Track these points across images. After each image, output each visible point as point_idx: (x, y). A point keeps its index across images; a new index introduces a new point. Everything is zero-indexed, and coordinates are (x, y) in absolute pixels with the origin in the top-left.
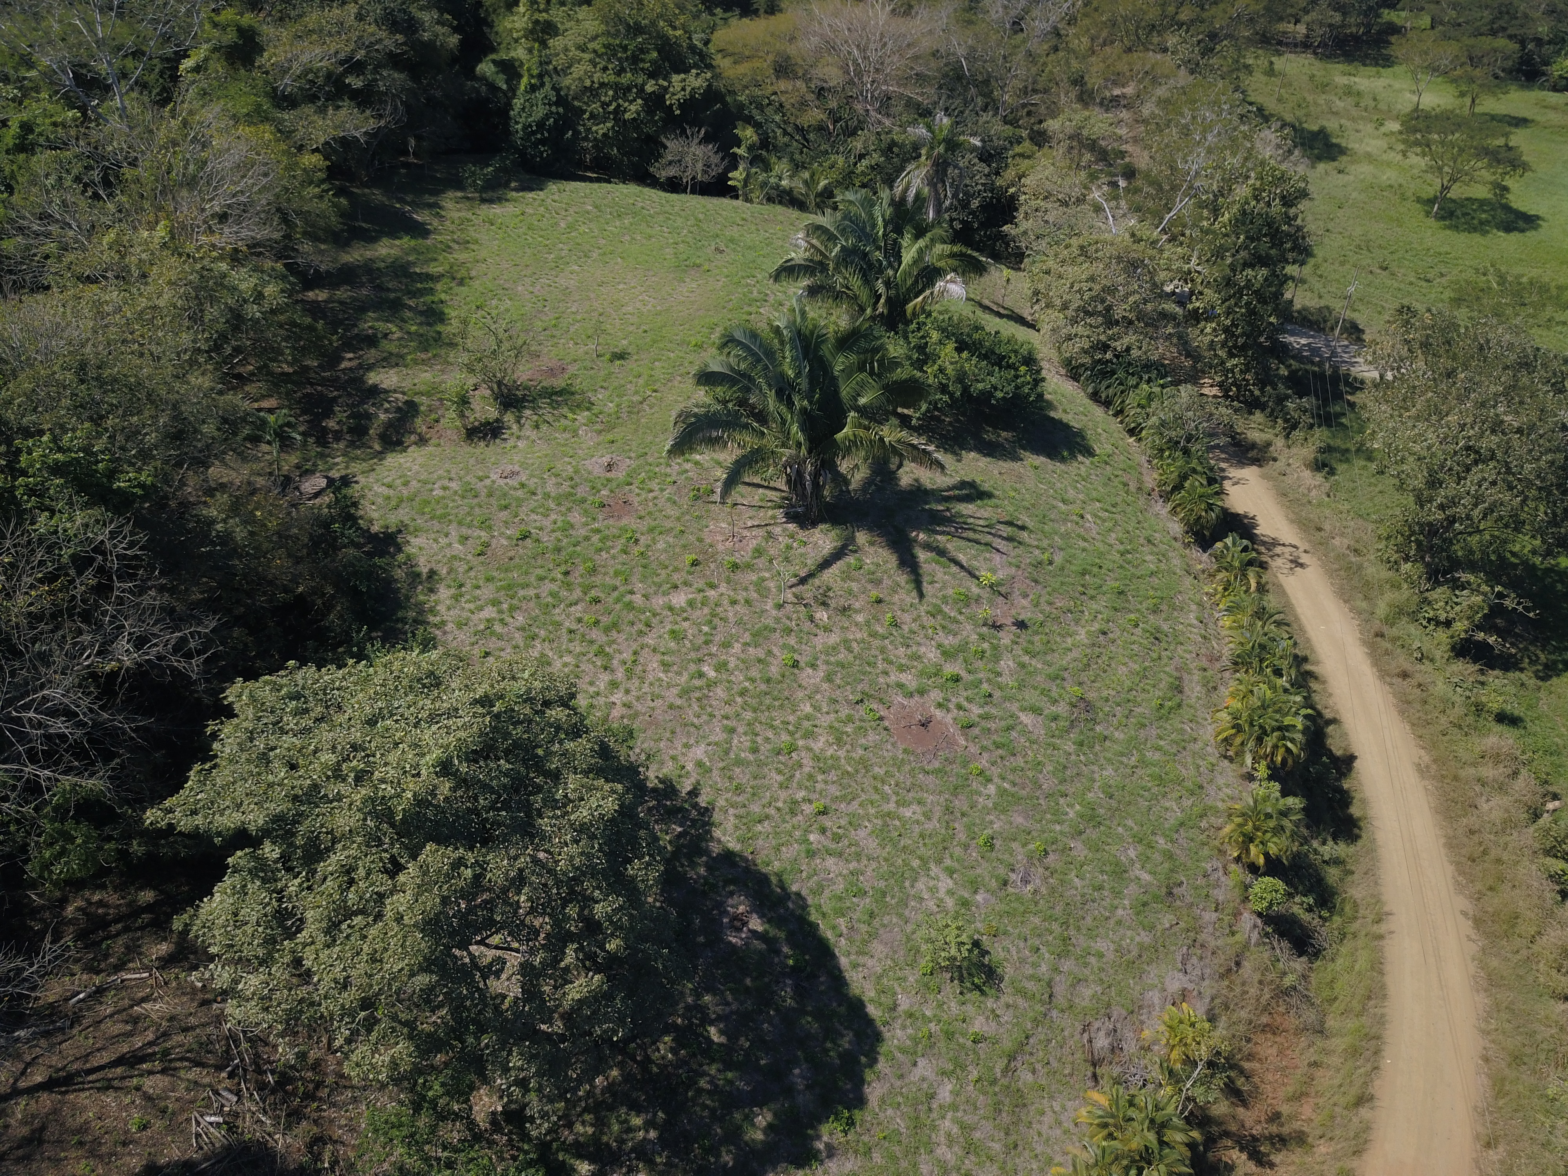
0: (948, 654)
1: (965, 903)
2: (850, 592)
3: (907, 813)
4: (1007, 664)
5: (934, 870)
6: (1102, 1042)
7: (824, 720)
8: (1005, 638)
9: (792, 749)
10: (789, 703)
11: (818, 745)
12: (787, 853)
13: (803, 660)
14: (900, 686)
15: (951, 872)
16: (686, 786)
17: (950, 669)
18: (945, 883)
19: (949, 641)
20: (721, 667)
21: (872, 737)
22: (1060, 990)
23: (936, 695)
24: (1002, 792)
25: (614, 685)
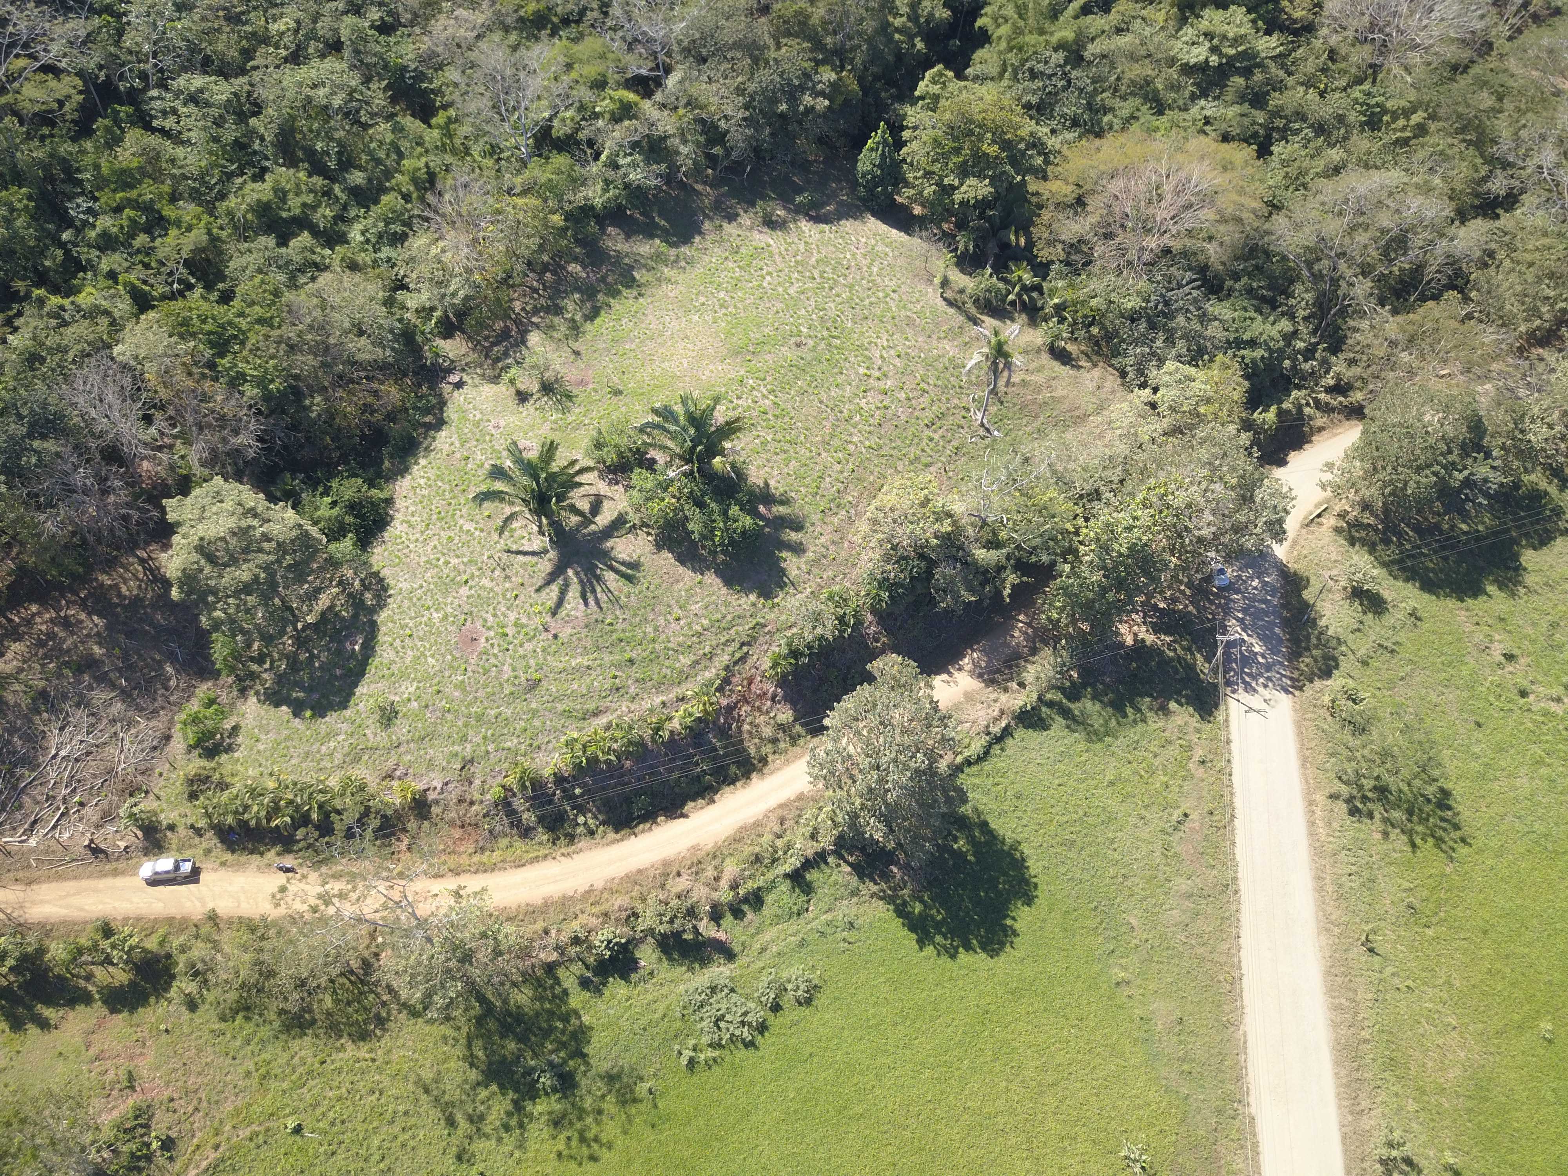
0: (516, 624)
1: (409, 700)
2: (517, 573)
3: (430, 659)
4: (529, 646)
5: (415, 684)
6: (398, 773)
7: (449, 610)
8: (544, 635)
9: (428, 609)
10: (446, 594)
11: (435, 615)
12: (387, 638)
13: (470, 583)
14: (485, 620)
15: (418, 688)
16: (391, 592)
17: (510, 631)
18: (412, 690)
19: (524, 621)
20: (447, 563)
21: (453, 628)
22: (402, 749)
23: (492, 633)
24: (463, 682)
25: (417, 540)
